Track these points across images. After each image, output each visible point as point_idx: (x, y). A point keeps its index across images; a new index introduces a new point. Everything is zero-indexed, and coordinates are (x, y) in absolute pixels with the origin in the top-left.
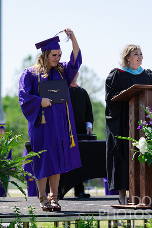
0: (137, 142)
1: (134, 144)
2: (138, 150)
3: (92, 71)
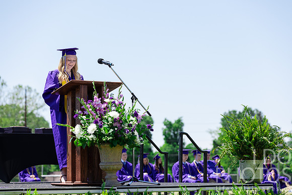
0: (74, 129)
1: (71, 130)
2: (75, 135)
3: (35, 90)
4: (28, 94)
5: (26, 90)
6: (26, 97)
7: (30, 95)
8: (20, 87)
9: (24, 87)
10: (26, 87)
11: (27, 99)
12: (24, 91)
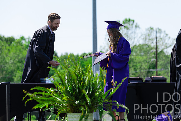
3: (165, 31)
4: (158, 35)
5: (156, 32)
6: (156, 38)
7: (160, 36)
8: (152, 29)
9: (155, 29)
10: (156, 29)
11: (158, 39)
12: (155, 33)
